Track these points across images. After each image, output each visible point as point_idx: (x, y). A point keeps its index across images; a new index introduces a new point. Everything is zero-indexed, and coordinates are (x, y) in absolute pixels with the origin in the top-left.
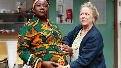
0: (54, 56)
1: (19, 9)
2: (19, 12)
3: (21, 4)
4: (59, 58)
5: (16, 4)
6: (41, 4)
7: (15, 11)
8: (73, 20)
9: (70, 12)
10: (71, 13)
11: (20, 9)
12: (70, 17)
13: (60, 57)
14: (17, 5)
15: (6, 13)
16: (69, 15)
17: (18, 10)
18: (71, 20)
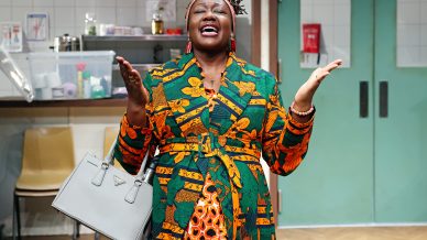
0: (188, 186)
1: (156, 22)
2: (158, 33)
3: (161, 9)
4: (202, 196)
5: (145, 7)
6: (206, 7)
7: (143, 28)
8: (322, 56)
9: (315, 31)
10: (319, 35)
11: (159, 23)
12: (315, 47)
13: (205, 193)
14: (148, 10)
15: (117, 34)
16: (311, 39)
17: (154, 24)
18: (316, 55)
